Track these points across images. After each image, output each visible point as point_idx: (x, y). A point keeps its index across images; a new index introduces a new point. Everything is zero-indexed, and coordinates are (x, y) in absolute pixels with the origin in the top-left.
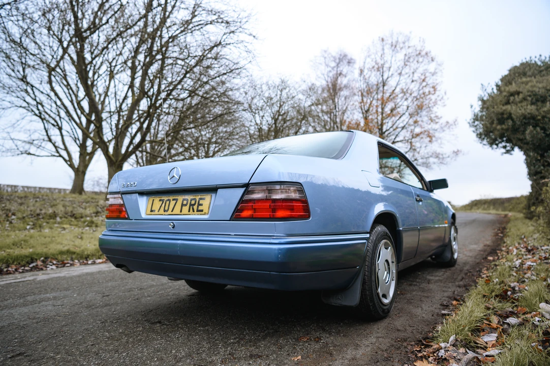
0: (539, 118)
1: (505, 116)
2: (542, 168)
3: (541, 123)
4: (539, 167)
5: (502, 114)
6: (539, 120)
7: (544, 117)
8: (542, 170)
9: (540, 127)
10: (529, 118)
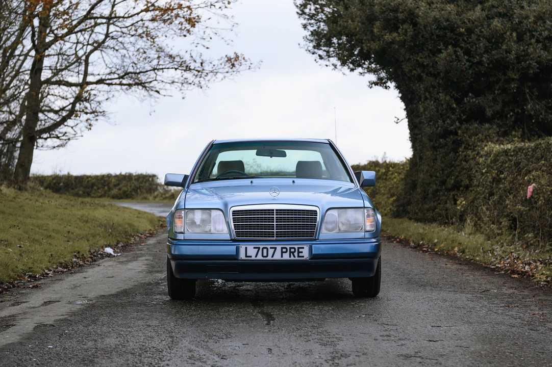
0: (462, 30)
1: (401, 16)
2: (457, 124)
3: (463, 40)
4: (453, 123)
5: (395, 10)
6: (461, 34)
7: (470, 31)
8: (459, 128)
9: (462, 48)
10: (445, 28)
